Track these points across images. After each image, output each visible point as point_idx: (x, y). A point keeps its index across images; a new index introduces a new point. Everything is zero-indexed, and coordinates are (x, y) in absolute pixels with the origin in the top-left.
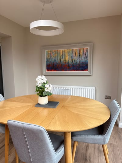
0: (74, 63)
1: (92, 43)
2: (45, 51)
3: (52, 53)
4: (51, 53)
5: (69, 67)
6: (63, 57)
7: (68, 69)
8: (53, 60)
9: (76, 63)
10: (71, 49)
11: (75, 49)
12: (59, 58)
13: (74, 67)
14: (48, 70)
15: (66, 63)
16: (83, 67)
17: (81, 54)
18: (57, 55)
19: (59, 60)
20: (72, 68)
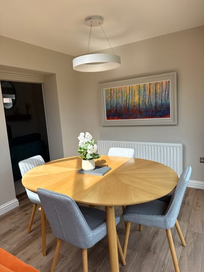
0: (148, 105)
1: (175, 73)
2: (104, 89)
3: (114, 92)
4: (112, 92)
5: (140, 111)
6: (131, 96)
7: (138, 116)
8: (115, 102)
9: (151, 105)
10: (142, 84)
11: (148, 84)
12: (124, 99)
13: (147, 112)
14: (108, 117)
15: (134, 106)
16: (162, 111)
17: (158, 91)
18: (120, 94)
19: (124, 102)
20: (144, 114)
